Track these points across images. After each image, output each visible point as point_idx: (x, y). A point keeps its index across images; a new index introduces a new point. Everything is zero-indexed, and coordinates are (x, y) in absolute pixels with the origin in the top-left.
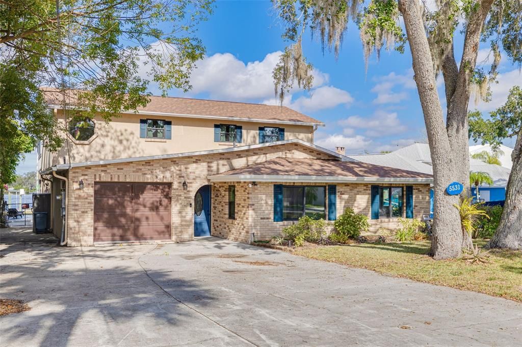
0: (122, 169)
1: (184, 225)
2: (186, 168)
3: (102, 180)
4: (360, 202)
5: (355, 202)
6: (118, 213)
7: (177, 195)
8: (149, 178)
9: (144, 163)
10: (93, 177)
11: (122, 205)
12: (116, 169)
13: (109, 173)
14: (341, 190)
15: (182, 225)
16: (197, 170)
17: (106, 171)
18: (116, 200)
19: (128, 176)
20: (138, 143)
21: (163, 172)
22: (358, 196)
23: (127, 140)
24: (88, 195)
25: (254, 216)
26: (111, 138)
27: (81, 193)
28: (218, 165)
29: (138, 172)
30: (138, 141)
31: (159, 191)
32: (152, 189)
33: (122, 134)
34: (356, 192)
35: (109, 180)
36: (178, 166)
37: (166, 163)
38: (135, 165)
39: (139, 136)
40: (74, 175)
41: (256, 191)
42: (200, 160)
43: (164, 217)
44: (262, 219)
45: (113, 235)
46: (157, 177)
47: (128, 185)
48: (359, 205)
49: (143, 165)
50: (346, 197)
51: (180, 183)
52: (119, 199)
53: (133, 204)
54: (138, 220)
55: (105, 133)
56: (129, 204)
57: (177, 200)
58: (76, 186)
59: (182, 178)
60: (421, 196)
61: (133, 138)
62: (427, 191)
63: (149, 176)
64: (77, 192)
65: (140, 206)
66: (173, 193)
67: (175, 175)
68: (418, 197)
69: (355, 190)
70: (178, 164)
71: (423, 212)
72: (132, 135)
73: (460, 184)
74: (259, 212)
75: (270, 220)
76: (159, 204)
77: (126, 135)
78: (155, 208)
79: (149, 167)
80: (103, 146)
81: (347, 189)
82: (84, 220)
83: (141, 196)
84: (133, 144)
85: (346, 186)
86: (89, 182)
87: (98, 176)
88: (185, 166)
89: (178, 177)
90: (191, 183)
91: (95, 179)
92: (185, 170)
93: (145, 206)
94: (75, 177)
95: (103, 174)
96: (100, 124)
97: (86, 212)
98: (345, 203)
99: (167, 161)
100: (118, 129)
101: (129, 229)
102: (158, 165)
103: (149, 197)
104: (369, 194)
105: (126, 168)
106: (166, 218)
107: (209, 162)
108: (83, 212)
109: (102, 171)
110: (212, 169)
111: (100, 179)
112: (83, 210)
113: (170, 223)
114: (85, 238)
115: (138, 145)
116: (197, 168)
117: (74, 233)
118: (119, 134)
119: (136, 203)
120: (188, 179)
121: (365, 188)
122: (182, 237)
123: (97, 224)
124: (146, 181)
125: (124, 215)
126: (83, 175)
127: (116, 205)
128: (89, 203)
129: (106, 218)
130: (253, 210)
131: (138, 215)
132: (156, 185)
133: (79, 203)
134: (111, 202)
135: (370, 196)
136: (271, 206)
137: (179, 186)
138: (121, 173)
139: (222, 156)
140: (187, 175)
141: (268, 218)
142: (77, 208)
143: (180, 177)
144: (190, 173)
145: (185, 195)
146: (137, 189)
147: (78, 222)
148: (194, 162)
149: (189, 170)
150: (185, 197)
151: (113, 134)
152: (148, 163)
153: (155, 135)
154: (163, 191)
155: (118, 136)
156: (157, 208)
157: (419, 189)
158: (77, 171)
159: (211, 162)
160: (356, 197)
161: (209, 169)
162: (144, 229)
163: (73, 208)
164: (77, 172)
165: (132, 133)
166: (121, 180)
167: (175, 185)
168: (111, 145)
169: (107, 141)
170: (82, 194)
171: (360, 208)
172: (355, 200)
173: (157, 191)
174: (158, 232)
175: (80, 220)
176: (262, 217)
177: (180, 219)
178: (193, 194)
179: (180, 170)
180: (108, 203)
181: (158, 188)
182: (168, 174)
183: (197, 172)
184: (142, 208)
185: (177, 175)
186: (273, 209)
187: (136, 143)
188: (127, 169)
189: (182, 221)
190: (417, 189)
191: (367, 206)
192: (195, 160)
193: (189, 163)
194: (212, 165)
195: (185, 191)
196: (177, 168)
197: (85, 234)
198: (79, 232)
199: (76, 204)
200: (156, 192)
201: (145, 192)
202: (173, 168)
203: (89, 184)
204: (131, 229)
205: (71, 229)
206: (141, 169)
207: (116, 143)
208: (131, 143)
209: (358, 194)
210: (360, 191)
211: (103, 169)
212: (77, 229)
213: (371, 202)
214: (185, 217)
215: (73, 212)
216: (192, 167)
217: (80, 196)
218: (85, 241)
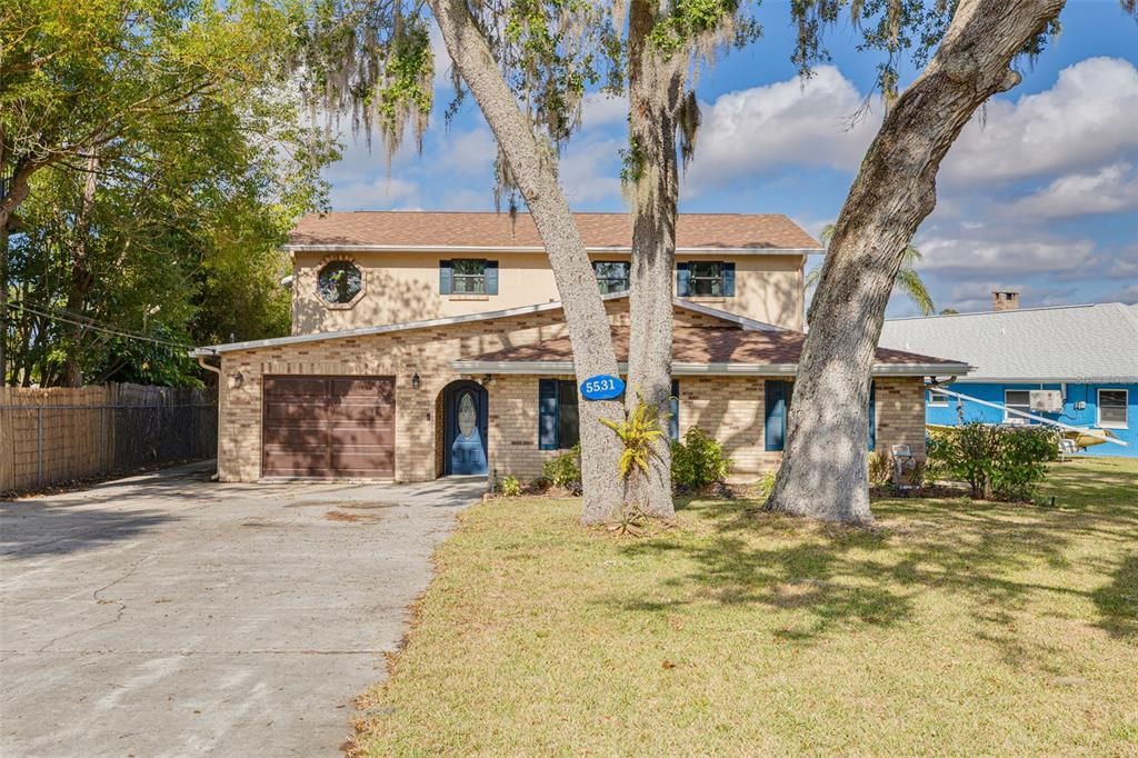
0: (306, 353)
1: (417, 453)
2: (420, 350)
3: (273, 372)
4: (737, 415)
5: (726, 415)
6: (303, 429)
7: (403, 398)
8: (353, 368)
9: (344, 342)
10: (259, 368)
11: (309, 414)
12: (296, 353)
13: (284, 361)
14: (691, 389)
15: (413, 453)
16: (440, 354)
17: (280, 357)
18: (300, 407)
19: (316, 365)
20: (437, 305)
21: (378, 358)
22: (732, 402)
23: (419, 300)
24: (251, 397)
25: (499, 438)
26: (390, 298)
27: (241, 394)
28: (481, 343)
29: (333, 358)
30: (437, 300)
31: (375, 390)
32: (362, 387)
33: (409, 289)
34: (727, 394)
35: (285, 372)
36: (404, 347)
37: (383, 341)
38: (328, 346)
39: (438, 292)
40: (228, 364)
41: (503, 391)
42: (445, 335)
43: (384, 436)
44: (513, 443)
45: (297, 465)
46: (366, 366)
47: (321, 381)
48: (736, 420)
49: (342, 345)
50: (703, 403)
51: (409, 376)
52: (305, 405)
53: (329, 413)
54: (338, 440)
55: (380, 289)
56: (322, 413)
57: (404, 407)
58: (232, 382)
59: (413, 368)
60: (898, 404)
61: (429, 296)
62: (915, 392)
63: (352, 365)
64: (235, 392)
65: (340, 417)
66: (398, 394)
67: (399, 361)
68: (891, 405)
69: (725, 389)
70: (404, 342)
71: (903, 437)
72: (426, 291)
73: (612, 378)
74: (509, 430)
75: (532, 447)
76: (374, 414)
77: (416, 291)
78: (367, 420)
79: (352, 350)
80: (376, 311)
81: (706, 387)
82: (245, 439)
83: (343, 400)
84: (429, 306)
85: (702, 381)
86: (252, 376)
87: (266, 366)
88: (419, 346)
89: (404, 365)
90: (429, 376)
91: (263, 370)
92: (417, 353)
93: (349, 418)
94: (230, 368)
95: (275, 362)
96: (371, 273)
97: (249, 426)
98: (701, 416)
99: (384, 338)
100: (402, 281)
101: (322, 457)
102: (369, 346)
103: (356, 401)
104: (759, 398)
105: (313, 352)
106: (386, 439)
107: (462, 339)
108: (243, 426)
109: (273, 357)
110: (470, 350)
111: (270, 370)
112: (243, 422)
113: (394, 448)
114: (248, 468)
115: (438, 309)
116: (440, 350)
117: (229, 460)
118: (404, 289)
119: (333, 412)
120: (425, 368)
121: (750, 385)
122: (413, 473)
123: (268, 447)
124: (347, 373)
125: (315, 433)
126: (243, 364)
127: (300, 415)
128: (253, 411)
129: (285, 437)
130: (497, 426)
131: (338, 431)
132: (369, 381)
133: (238, 411)
134: (292, 409)
135: (764, 402)
136: (534, 419)
137: (407, 383)
138: (304, 360)
139: (488, 327)
140: (422, 362)
141: (526, 443)
142: (233, 418)
143: (408, 366)
144: (428, 358)
145: (418, 399)
146: (335, 387)
147: (236, 441)
148: (434, 339)
149: (426, 353)
150: (418, 403)
151: (393, 289)
152: (351, 341)
153: (470, 288)
154: (382, 390)
155: (402, 294)
156: (372, 420)
157: (892, 388)
158: (233, 357)
159: (467, 338)
160: (727, 405)
161: (464, 350)
162: (348, 455)
163: (228, 418)
164: (234, 360)
165: (427, 287)
166: (305, 373)
167: (400, 381)
168: (389, 310)
169: (384, 303)
170: (243, 396)
171: (737, 428)
172: (725, 411)
173: (371, 388)
174: (372, 462)
175: (240, 438)
176: (515, 440)
177: (409, 441)
178: (433, 397)
179: (409, 354)
180: (287, 412)
181: (374, 384)
182: (387, 361)
183: (441, 358)
184: (344, 421)
185: (404, 361)
186: (537, 426)
187: (434, 304)
188: (316, 353)
189: (413, 445)
190: (886, 388)
191: (755, 424)
192: (435, 335)
193: (425, 340)
194: (470, 343)
195: (417, 392)
196: (403, 350)
197: (247, 461)
198: (237, 458)
199: (233, 411)
200: (370, 392)
201: (350, 393)
202: (395, 351)
203: (253, 379)
204: (328, 457)
205: (224, 452)
206: (338, 353)
207: (399, 305)
208: (425, 305)
209: (732, 399)
210: (738, 393)
211: (275, 353)
212: (234, 453)
213: (763, 415)
214: (418, 437)
215: (227, 425)
216: (432, 348)
217: (238, 399)
218: (248, 474)
